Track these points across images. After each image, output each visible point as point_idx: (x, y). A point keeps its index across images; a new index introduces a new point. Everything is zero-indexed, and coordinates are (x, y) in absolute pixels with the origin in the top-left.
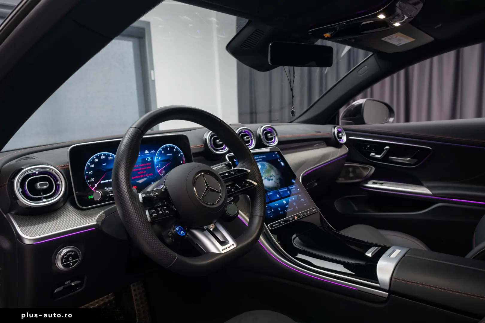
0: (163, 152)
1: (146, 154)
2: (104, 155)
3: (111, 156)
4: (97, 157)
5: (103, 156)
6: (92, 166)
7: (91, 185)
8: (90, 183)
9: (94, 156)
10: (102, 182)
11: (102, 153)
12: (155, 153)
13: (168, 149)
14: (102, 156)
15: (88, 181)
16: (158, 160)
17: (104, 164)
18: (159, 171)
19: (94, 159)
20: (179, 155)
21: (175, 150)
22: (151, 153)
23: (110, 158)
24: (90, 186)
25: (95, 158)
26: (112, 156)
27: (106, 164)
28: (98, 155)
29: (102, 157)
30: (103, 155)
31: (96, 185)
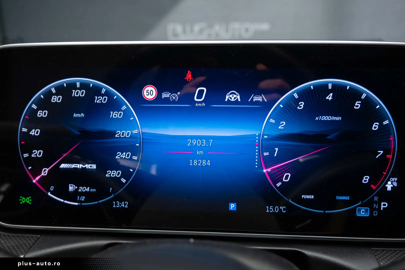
0: (302, 104)
1: (229, 102)
2: (84, 86)
3: (103, 91)
4: (60, 90)
5: (80, 89)
6: (41, 114)
7: (30, 168)
8: (29, 161)
9: (52, 86)
10: (63, 166)
11: (78, 80)
12: (267, 106)
13: (330, 97)
14: (76, 88)
15: (26, 155)
16: (275, 133)
17: (78, 115)
18: (269, 170)
19: (49, 94)
20: (375, 126)
21: (358, 105)
22: (252, 103)
23: (99, 100)
24: (29, 170)
25: (53, 91)
26: (107, 93)
27: (82, 115)
28: (63, 83)
29: (74, 93)
30: (78, 85)
31: (45, 172)
